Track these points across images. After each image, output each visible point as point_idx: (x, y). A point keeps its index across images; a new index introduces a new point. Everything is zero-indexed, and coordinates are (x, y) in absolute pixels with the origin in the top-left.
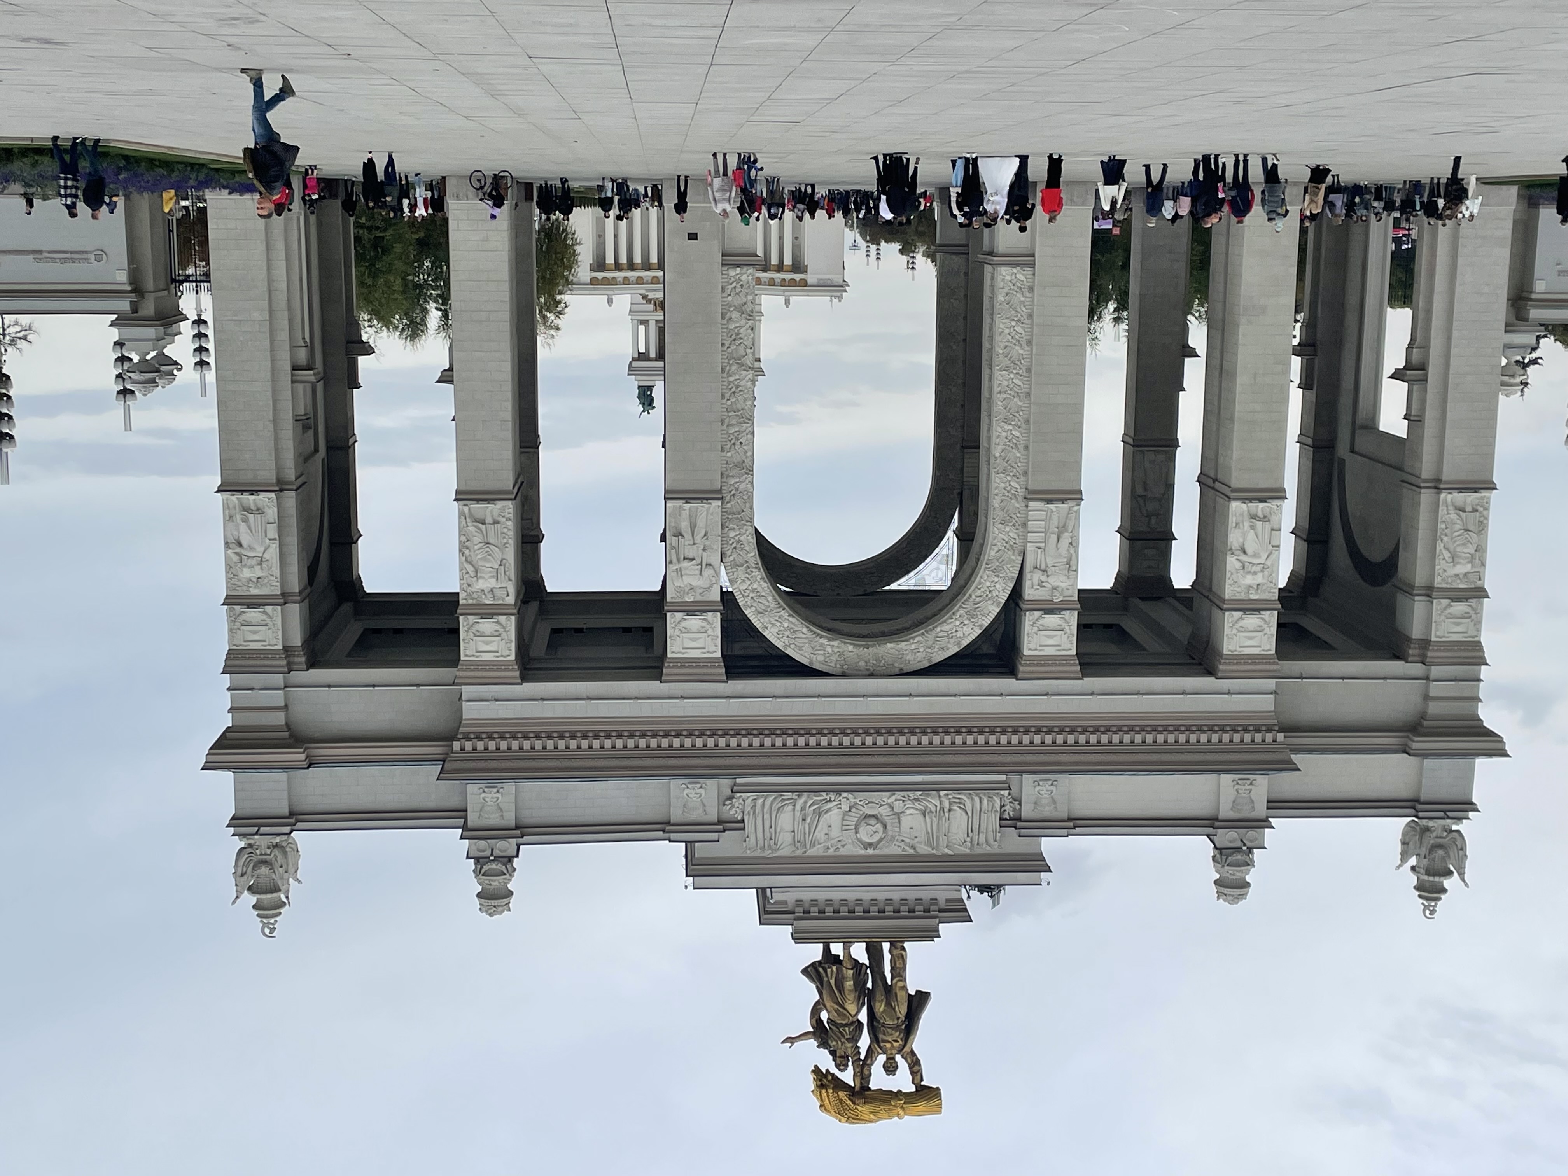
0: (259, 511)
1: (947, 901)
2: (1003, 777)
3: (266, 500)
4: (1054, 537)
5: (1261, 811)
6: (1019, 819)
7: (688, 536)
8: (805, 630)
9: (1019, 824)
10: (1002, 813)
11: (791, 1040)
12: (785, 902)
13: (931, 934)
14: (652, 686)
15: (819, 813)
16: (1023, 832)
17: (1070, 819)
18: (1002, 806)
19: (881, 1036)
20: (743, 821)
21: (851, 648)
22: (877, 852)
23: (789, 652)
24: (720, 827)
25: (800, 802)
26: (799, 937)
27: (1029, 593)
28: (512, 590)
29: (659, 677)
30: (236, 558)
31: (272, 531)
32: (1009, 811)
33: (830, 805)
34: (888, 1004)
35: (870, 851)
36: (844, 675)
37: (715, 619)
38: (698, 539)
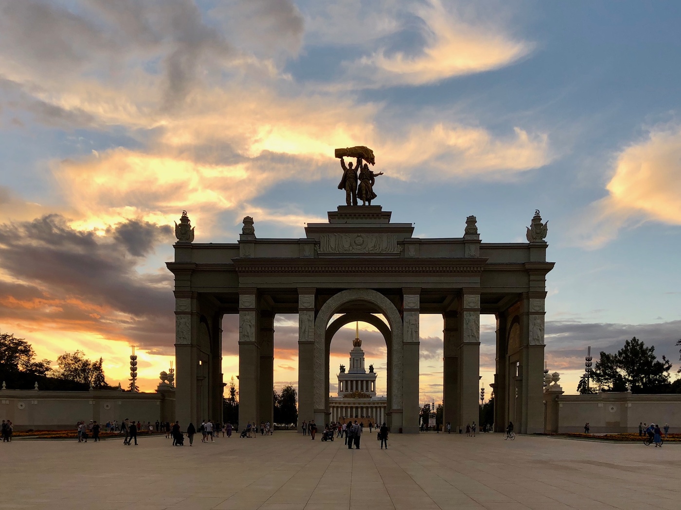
0: (534, 339)
1: (335, 218)
2: (320, 257)
3: (532, 343)
4: (306, 330)
5: (241, 245)
6: (314, 244)
7: (413, 332)
8: (379, 303)
9: (314, 242)
10: (320, 246)
11: (381, 174)
12: (384, 218)
13: (340, 208)
14: (424, 286)
15: (375, 246)
16: (313, 240)
17: (299, 244)
18: (320, 248)
19: (354, 175)
20: (398, 244)
21: (365, 297)
22: (356, 234)
23: (383, 296)
24: (404, 242)
25: (380, 250)
26: (379, 207)
27: (313, 313)
28: (465, 316)
29: (422, 289)
30: (541, 326)
31: (531, 334)
32: (317, 246)
33: (371, 249)
34: (352, 185)
35: (359, 234)
36: (367, 289)
37: (405, 306)
38: (410, 330)
